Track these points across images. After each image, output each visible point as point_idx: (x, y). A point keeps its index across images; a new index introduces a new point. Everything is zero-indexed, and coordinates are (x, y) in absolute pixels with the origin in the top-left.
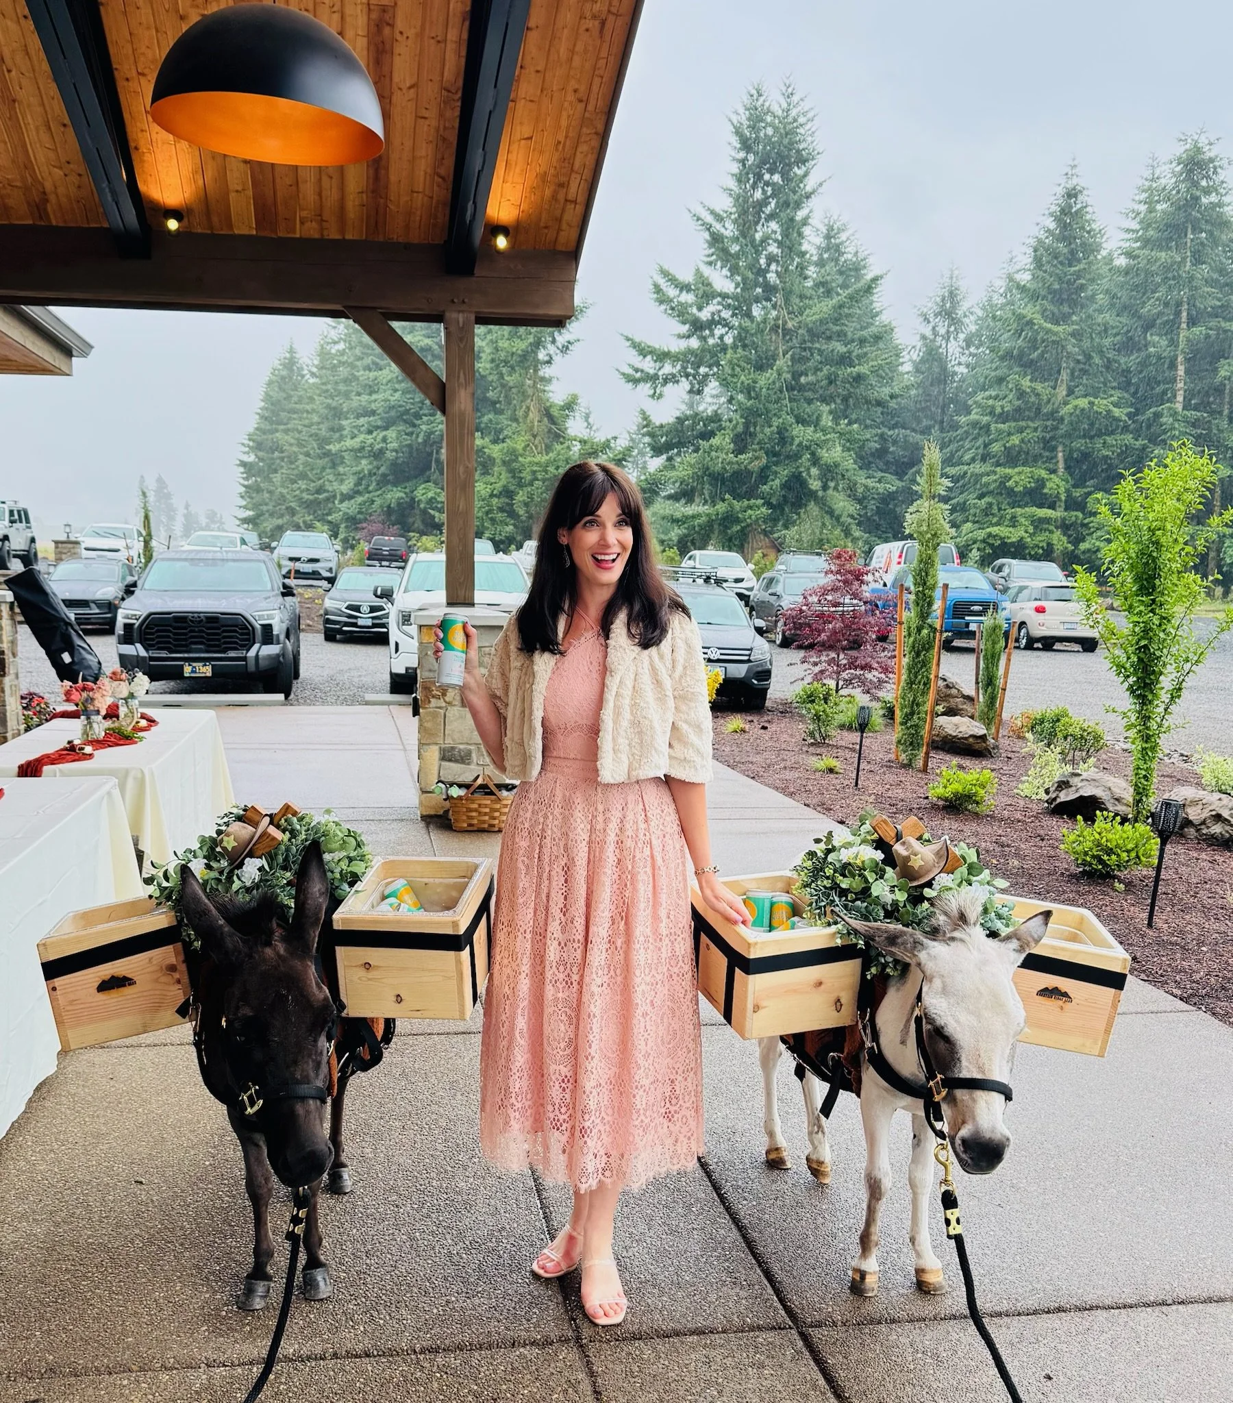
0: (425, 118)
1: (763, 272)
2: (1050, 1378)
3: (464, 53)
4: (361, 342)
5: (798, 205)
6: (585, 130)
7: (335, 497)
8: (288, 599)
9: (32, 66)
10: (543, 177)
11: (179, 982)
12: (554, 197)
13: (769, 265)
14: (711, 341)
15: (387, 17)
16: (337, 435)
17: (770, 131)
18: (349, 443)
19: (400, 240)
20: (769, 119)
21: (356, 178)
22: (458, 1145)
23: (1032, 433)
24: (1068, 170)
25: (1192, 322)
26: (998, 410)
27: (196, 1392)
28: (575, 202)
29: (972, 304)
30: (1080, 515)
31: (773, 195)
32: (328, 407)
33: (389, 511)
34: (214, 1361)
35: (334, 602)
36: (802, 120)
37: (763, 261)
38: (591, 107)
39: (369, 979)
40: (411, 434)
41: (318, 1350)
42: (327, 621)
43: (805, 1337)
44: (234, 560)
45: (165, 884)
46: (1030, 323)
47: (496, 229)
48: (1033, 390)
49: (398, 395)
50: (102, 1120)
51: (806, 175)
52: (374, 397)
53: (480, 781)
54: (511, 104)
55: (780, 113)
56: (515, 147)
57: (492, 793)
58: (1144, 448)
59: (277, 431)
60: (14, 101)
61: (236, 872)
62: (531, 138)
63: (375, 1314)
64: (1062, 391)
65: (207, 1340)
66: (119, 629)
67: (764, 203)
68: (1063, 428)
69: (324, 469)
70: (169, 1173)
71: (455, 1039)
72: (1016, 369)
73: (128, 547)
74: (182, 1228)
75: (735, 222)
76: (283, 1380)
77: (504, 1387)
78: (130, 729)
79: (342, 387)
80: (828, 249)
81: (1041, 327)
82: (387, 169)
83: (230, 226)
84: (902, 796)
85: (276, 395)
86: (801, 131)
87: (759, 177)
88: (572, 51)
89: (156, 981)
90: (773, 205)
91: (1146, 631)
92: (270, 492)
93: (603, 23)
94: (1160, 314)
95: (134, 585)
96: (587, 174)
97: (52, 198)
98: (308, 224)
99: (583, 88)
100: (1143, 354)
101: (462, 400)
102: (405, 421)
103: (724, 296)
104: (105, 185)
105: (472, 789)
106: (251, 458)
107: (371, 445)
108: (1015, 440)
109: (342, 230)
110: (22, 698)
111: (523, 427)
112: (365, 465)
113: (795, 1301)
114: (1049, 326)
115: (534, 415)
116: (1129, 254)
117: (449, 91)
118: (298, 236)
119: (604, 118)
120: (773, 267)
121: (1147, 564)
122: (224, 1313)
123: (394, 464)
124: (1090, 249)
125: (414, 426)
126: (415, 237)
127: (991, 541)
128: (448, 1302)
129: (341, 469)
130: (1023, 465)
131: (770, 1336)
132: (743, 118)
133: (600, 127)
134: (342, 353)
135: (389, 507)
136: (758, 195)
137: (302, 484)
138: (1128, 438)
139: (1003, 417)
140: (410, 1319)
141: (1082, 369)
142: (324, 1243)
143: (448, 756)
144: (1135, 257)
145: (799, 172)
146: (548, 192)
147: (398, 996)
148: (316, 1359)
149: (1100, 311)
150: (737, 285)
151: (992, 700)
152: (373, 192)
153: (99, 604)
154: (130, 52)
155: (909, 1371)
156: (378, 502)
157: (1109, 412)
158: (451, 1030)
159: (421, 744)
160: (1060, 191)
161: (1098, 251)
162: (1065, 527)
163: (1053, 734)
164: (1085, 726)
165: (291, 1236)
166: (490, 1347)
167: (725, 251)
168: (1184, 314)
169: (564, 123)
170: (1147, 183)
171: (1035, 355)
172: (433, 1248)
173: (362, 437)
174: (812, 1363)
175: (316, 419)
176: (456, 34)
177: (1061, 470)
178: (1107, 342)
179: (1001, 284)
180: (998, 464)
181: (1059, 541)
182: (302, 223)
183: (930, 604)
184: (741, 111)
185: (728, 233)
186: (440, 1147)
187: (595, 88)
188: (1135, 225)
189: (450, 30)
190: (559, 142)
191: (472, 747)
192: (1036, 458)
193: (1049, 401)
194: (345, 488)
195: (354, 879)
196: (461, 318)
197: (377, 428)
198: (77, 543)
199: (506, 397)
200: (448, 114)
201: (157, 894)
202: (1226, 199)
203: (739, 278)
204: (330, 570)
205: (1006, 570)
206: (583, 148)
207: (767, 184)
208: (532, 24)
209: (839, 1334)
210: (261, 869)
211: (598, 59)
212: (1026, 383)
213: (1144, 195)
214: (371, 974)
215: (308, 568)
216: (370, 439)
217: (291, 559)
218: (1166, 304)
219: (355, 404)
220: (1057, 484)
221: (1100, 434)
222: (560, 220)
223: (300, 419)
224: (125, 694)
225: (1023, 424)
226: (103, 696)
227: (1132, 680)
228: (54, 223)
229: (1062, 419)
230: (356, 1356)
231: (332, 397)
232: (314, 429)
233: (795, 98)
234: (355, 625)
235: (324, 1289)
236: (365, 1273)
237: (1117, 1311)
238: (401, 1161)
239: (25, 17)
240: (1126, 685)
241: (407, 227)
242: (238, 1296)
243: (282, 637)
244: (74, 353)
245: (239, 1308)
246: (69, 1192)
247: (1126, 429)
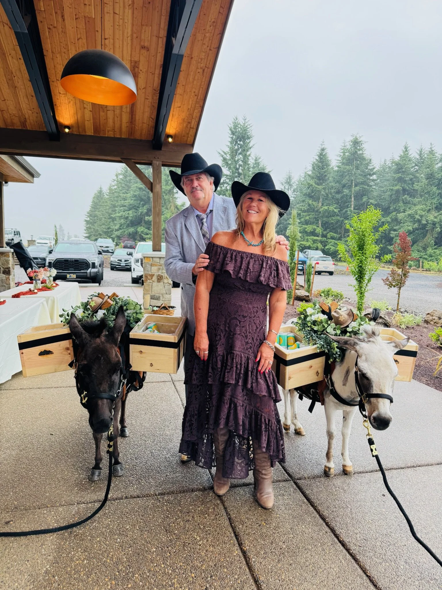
0: (148, 99)
1: (238, 169)
2: (384, 495)
3: (160, 78)
4: (121, 186)
5: (248, 151)
6: (197, 105)
7: (113, 230)
8: (100, 255)
9: (22, 75)
10: (184, 120)
11: (70, 354)
12: (187, 126)
13: (239, 167)
14: (223, 188)
15: (137, 65)
16: (114, 212)
17: (240, 129)
18: (118, 215)
19: (139, 138)
20: (239, 126)
21: (125, 118)
22: (165, 419)
23: (312, 216)
24: (322, 143)
25: (356, 186)
26: (303, 209)
27: (73, 515)
28: (193, 128)
29: (295, 180)
30: (325, 239)
31: (241, 148)
32: (112, 204)
33: (130, 234)
34: (80, 501)
35: (114, 259)
36: (248, 127)
37: (238, 166)
38: (199, 97)
39: (141, 357)
40: (136, 212)
41: (120, 496)
42: (112, 264)
43: (296, 484)
44: (83, 243)
45: (67, 317)
46: (312, 185)
47: (169, 136)
48: (312, 204)
49: (132, 201)
50: (38, 413)
51: (250, 142)
52: (125, 201)
53: (163, 305)
54: (175, 96)
55: (242, 124)
56: (175, 110)
57: (167, 309)
58: (343, 220)
59: (96, 211)
60: (16, 87)
61: (95, 314)
62: (180, 107)
63: (140, 481)
64: (320, 204)
65: (77, 493)
66: (47, 264)
67: (238, 149)
68: (321, 215)
69: (110, 222)
70: (63, 431)
71: (161, 384)
72: (308, 198)
73: (50, 243)
74: (67, 451)
75: (230, 155)
76: (107, 508)
77: (191, 507)
78: (50, 286)
79: (116, 199)
80: (256, 164)
81: (314, 186)
82: (135, 115)
83: (85, 132)
84: (288, 311)
85: (96, 201)
86: (248, 130)
87: (237, 142)
88: (194, 79)
89: (61, 353)
90: (240, 150)
91: (361, 262)
92: (94, 229)
93: (204, 70)
94: (347, 184)
95: (52, 251)
96: (197, 120)
97: (28, 121)
98: (110, 132)
99: (197, 91)
100: (342, 194)
101: (157, 188)
102: (135, 209)
103: (227, 176)
104: (45, 115)
105: (161, 308)
106: (88, 219)
107: (124, 215)
108: (307, 218)
109: (121, 134)
110: (16, 284)
111: (169, 211)
112: (122, 221)
113: (290, 471)
114: (317, 186)
115: (173, 208)
116: (338, 167)
117: (155, 90)
118: (107, 136)
119: (203, 101)
120: (241, 168)
121: (361, 242)
122: (84, 482)
123: (131, 221)
124: (328, 165)
125: (137, 210)
126: (144, 138)
127: (301, 246)
128: (167, 475)
129: (115, 222)
130: (310, 224)
131: (284, 484)
132: (232, 126)
133: (202, 104)
134: (116, 189)
135: (130, 233)
136: (236, 147)
137: (103, 226)
138: (339, 218)
139: (304, 211)
140: (153, 482)
141: (326, 198)
142: (120, 455)
143: (152, 298)
144: (340, 167)
145: (248, 141)
146: (185, 125)
147: (151, 364)
148: (119, 499)
149: (331, 182)
150: (230, 173)
151: (309, 286)
152: (131, 122)
153: (41, 259)
154: (54, 72)
155: (335, 495)
156: (126, 232)
157: (333, 210)
158: (159, 381)
159: (144, 294)
160: (320, 149)
161: (330, 166)
162: (321, 242)
163: (328, 295)
164: (338, 292)
165: (108, 452)
166: (184, 492)
167: (227, 163)
168: (354, 184)
169: (191, 102)
170: (343, 147)
171: (313, 194)
172: (159, 456)
173: (121, 213)
174: (301, 493)
175: (108, 208)
176: (158, 72)
177: (320, 226)
178: (333, 191)
179: (303, 175)
180: (303, 224)
181: (320, 246)
182: (108, 132)
183: (294, 256)
184: (232, 124)
185: (228, 158)
186: (159, 420)
187: (200, 92)
188: (340, 159)
189: (156, 70)
190: (189, 109)
191: (160, 295)
192: (313, 223)
193: (317, 207)
194: (117, 227)
195: (138, 320)
196: (157, 163)
197: (126, 210)
198: (35, 241)
199: (165, 202)
200: (155, 98)
201: (64, 321)
202: (364, 152)
203: (231, 171)
204: (112, 250)
205: (307, 253)
206: (196, 111)
207: (239, 144)
208: (182, 69)
209: (307, 482)
210: (104, 314)
211: (202, 82)
212: (310, 202)
213: (342, 151)
214: (143, 355)
215: (106, 249)
216: (124, 213)
217: (100, 247)
218: (349, 181)
219: (120, 204)
220: (319, 230)
221: (331, 216)
222: (188, 134)
223: (103, 208)
224: (48, 275)
225: (309, 213)
226: (41, 274)
227: (357, 276)
228: (28, 129)
229: (320, 212)
230: (134, 498)
231: (113, 201)
232: (107, 211)
233: (247, 121)
234: (120, 265)
235: (120, 473)
236: (135, 466)
237: (399, 470)
238: (146, 425)
239: (20, 59)
240: (355, 278)
241: (141, 134)
242: (89, 476)
243: (98, 267)
244: (35, 176)
245: (89, 480)
246: (26, 438)
247: (338, 215)
